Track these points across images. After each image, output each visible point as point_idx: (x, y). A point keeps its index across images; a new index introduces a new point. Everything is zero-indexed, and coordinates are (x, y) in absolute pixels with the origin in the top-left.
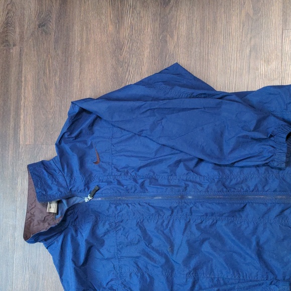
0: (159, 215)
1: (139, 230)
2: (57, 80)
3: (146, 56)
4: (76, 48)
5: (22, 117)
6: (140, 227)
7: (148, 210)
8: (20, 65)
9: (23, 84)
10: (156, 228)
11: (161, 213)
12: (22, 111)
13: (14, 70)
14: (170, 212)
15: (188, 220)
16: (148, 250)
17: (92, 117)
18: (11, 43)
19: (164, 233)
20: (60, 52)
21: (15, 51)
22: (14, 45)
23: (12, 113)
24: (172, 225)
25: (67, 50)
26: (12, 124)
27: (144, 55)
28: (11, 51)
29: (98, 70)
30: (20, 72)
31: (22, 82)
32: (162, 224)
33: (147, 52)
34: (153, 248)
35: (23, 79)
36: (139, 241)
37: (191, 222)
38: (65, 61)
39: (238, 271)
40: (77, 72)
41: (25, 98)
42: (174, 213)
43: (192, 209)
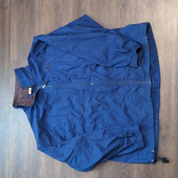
0: (78, 93)
1: (68, 101)
2: (28, 26)
3: (71, 11)
4: (37, 9)
5: (11, 46)
6: (69, 100)
7: (72, 91)
8: (10, 19)
9: (12, 28)
10: (76, 100)
11: (78, 92)
12: (11, 43)
13: (7, 21)
14: (83, 91)
15: (91, 96)
16: (73, 111)
17: (45, 45)
18: (5, 7)
19: (80, 102)
20: (29, 11)
21: (7, 12)
22: (7, 9)
23: (7, 44)
24: (84, 98)
25: (32, 10)
26: (7, 49)
27: (70, 11)
28: (6, 12)
29: (47, 20)
30: (10, 23)
31: (11, 28)
32: (79, 98)
33: (71, 9)
34: (75, 110)
35: (12, 26)
36: (68, 107)
37: (93, 96)
38: (31, 16)
39: (115, 120)
40: (37, 21)
41: (13, 36)
42: (85, 92)
43: (93, 90)
